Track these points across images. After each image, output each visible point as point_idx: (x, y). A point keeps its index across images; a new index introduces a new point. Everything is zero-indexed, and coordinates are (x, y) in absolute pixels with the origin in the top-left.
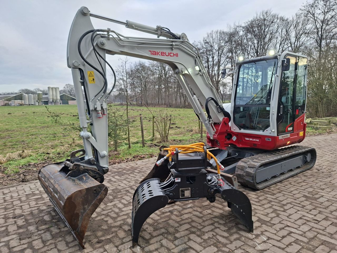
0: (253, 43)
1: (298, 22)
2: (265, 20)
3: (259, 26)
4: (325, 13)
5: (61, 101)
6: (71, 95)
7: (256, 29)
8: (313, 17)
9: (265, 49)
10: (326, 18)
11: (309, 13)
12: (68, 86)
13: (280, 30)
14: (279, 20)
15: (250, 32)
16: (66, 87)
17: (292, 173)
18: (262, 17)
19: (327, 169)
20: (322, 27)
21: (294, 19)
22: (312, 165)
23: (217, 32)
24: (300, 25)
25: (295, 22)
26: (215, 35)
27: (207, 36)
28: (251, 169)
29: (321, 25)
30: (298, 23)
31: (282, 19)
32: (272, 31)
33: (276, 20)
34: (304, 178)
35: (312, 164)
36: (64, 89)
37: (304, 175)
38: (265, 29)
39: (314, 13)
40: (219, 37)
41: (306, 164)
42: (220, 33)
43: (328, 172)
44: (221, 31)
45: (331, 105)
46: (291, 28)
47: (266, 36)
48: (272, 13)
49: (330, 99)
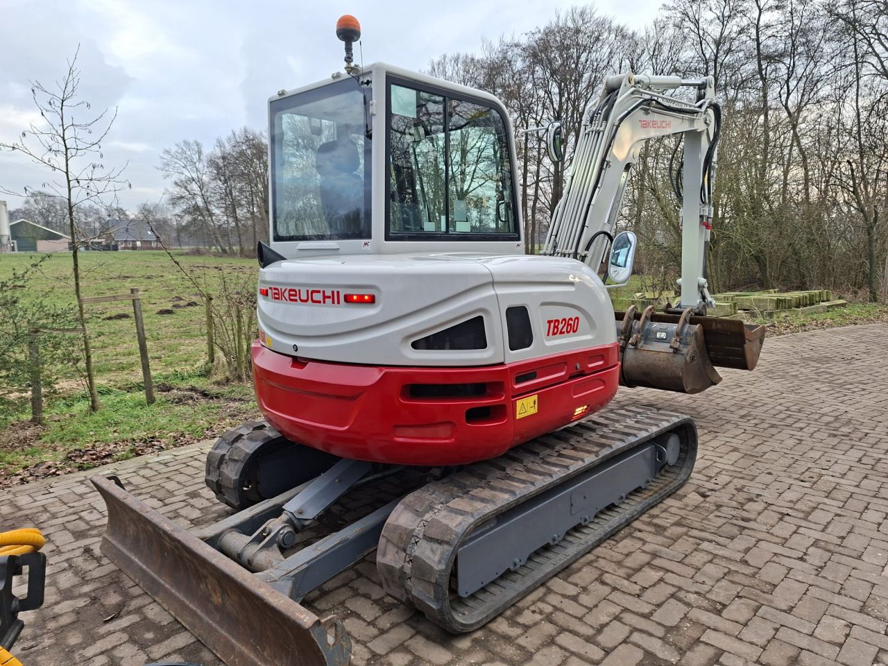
0: (548, 93)
1: (660, 42)
2: (578, 31)
3: (563, 48)
4: (724, 20)
5: (15, 242)
6: (47, 224)
7: (555, 54)
8: (696, 30)
9: (578, 110)
10: (726, 33)
11: (687, 19)
12: (39, 198)
13: (615, 62)
14: (613, 36)
15: (540, 62)
16: (32, 200)
17: (614, 519)
18: (570, 24)
19: (731, 488)
20: (716, 57)
21: (651, 35)
22: (682, 476)
23: (457, 60)
24: (666, 49)
25: (652, 43)
26: (451, 68)
27: (430, 68)
28: (435, 546)
29: (715, 51)
30: (658, 46)
31: (621, 33)
32: (595, 64)
33: (605, 35)
34: (654, 542)
35: (684, 470)
36: (26, 206)
37: (656, 525)
38: (579, 57)
39: (697, 18)
40: (461, 72)
41: (663, 472)
42: (465, 62)
43: (734, 504)
44: (467, 57)
45: (737, 258)
46: (642, 58)
47: (581, 76)
48: (596, 16)
49: (736, 244)
